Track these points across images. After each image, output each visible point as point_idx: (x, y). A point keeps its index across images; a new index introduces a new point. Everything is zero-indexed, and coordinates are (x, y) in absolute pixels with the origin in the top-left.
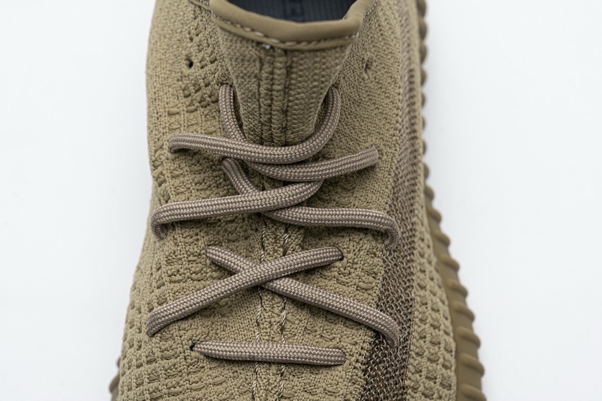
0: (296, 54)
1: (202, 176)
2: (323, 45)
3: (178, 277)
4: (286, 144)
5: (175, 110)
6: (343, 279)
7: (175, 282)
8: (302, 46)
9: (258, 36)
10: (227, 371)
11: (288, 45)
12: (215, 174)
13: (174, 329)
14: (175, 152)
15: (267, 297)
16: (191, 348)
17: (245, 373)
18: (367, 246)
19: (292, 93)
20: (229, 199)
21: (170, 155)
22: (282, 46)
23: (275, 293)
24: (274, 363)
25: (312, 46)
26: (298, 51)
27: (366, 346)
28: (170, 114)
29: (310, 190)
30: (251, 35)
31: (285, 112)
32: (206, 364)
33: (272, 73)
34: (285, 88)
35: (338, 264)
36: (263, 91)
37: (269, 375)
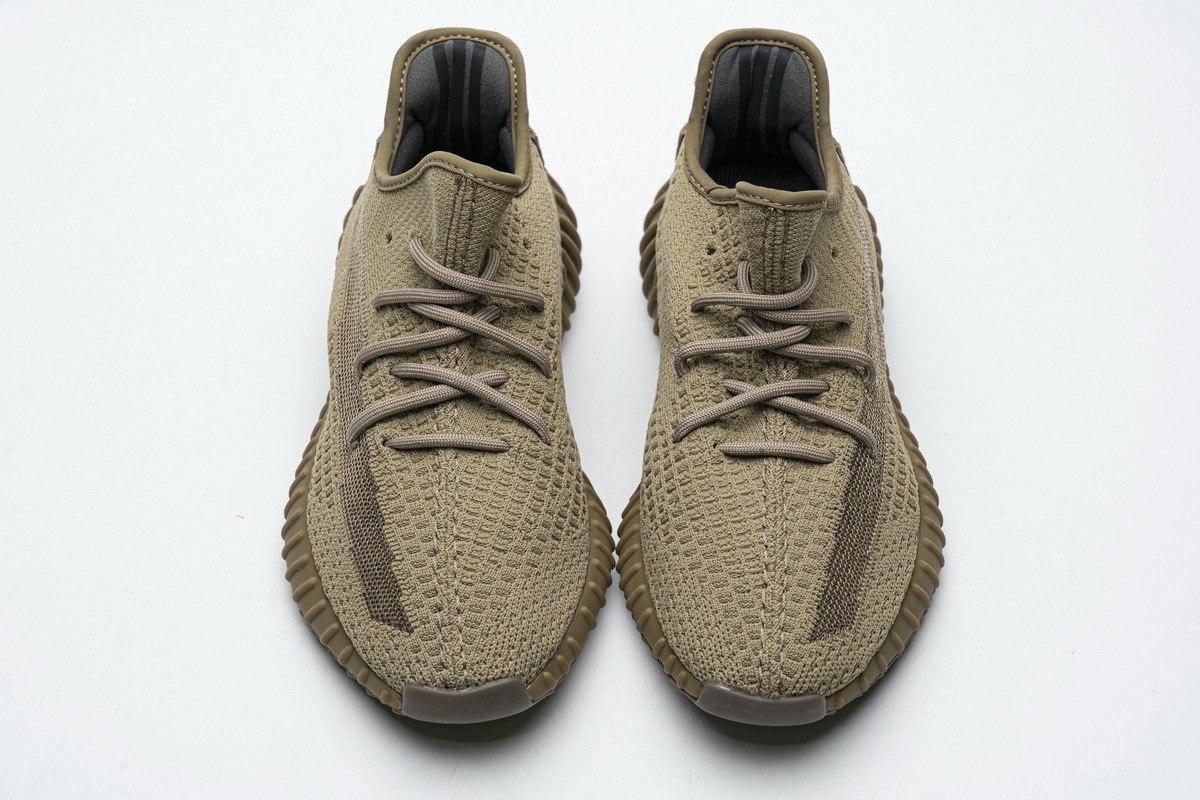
0: (793, 214)
1: (721, 329)
2: (811, 207)
3: (701, 398)
4: (784, 292)
5: (694, 284)
6: (831, 404)
7: (699, 401)
8: (797, 208)
9: (765, 202)
10: (742, 466)
11: (787, 207)
12: (731, 328)
13: (699, 432)
14: (697, 311)
15: (771, 415)
16: (714, 446)
17: (757, 467)
18: (848, 379)
19: (789, 247)
20: (743, 338)
21: (692, 314)
22: (783, 207)
23: (778, 409)
24: (779, 457)
25: (803, 208)
26: (794, 211)
27: (851, 450)
28: (690, 288)
29: (804, 332)
30: (760, 201)
31: (783, 263)
32: (726, 461)
33: (774, 231)
34: (784, 243)
35: (826, 393)
36: (767, 246)
37: (775, 466)
